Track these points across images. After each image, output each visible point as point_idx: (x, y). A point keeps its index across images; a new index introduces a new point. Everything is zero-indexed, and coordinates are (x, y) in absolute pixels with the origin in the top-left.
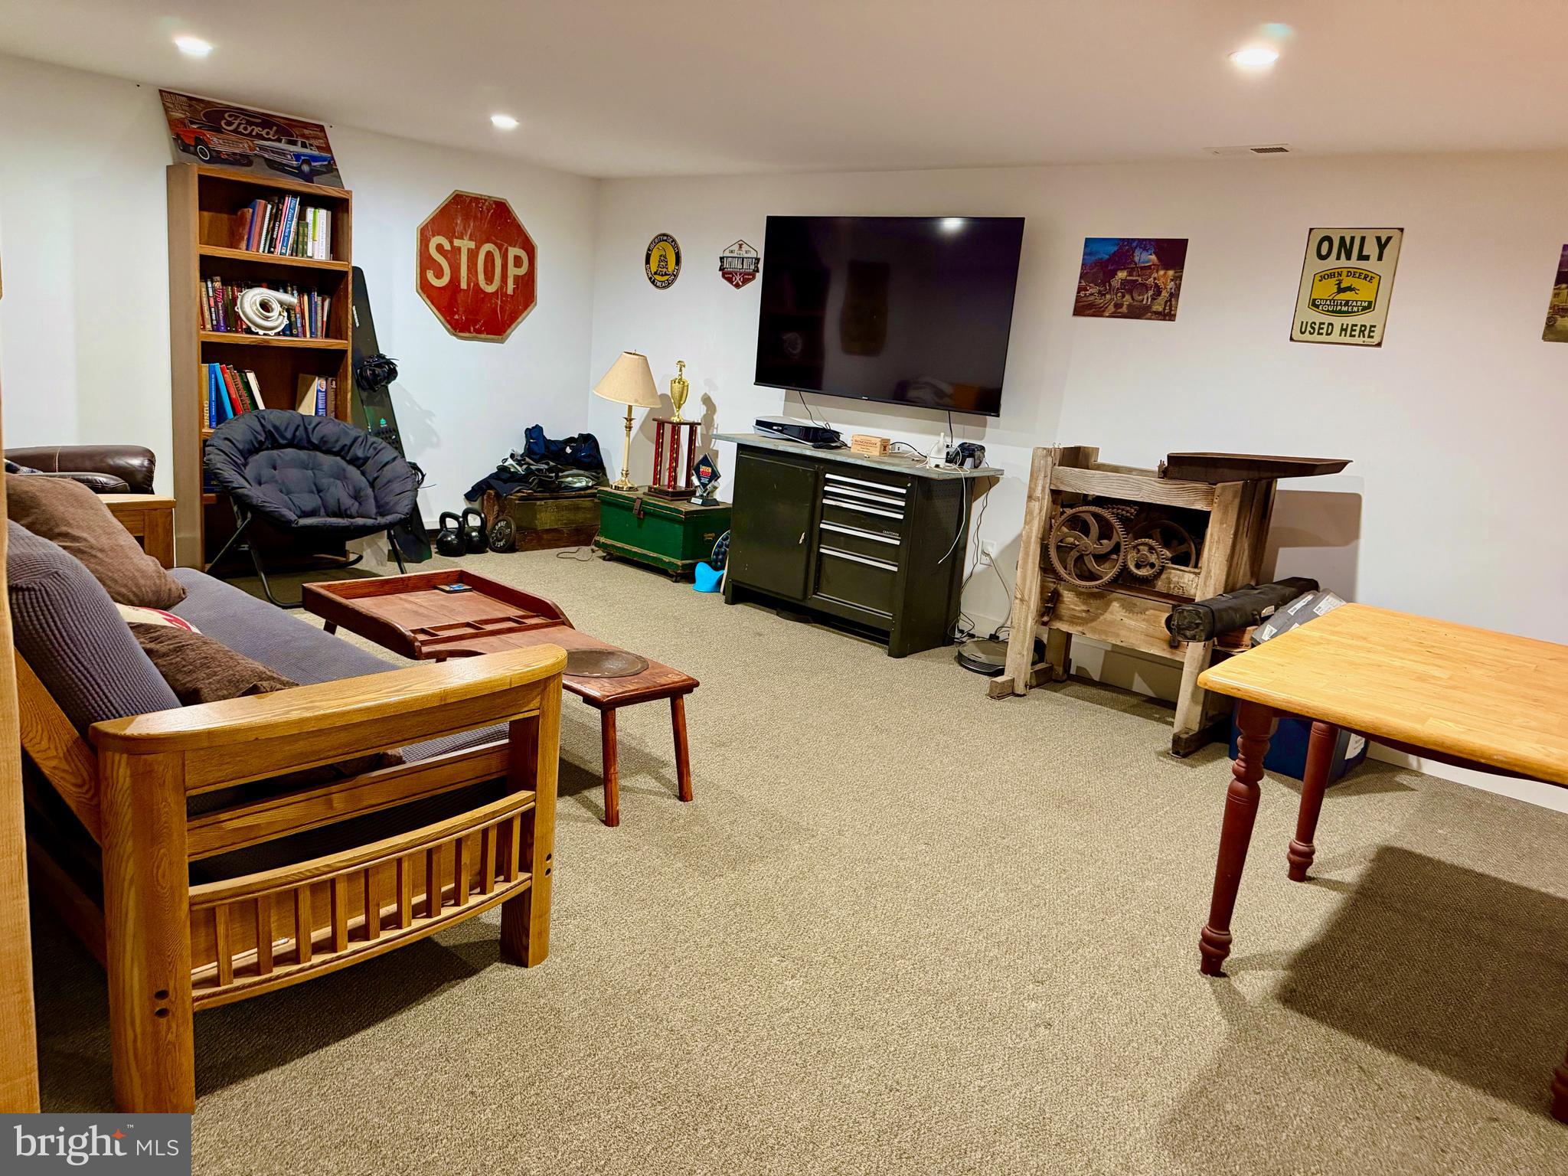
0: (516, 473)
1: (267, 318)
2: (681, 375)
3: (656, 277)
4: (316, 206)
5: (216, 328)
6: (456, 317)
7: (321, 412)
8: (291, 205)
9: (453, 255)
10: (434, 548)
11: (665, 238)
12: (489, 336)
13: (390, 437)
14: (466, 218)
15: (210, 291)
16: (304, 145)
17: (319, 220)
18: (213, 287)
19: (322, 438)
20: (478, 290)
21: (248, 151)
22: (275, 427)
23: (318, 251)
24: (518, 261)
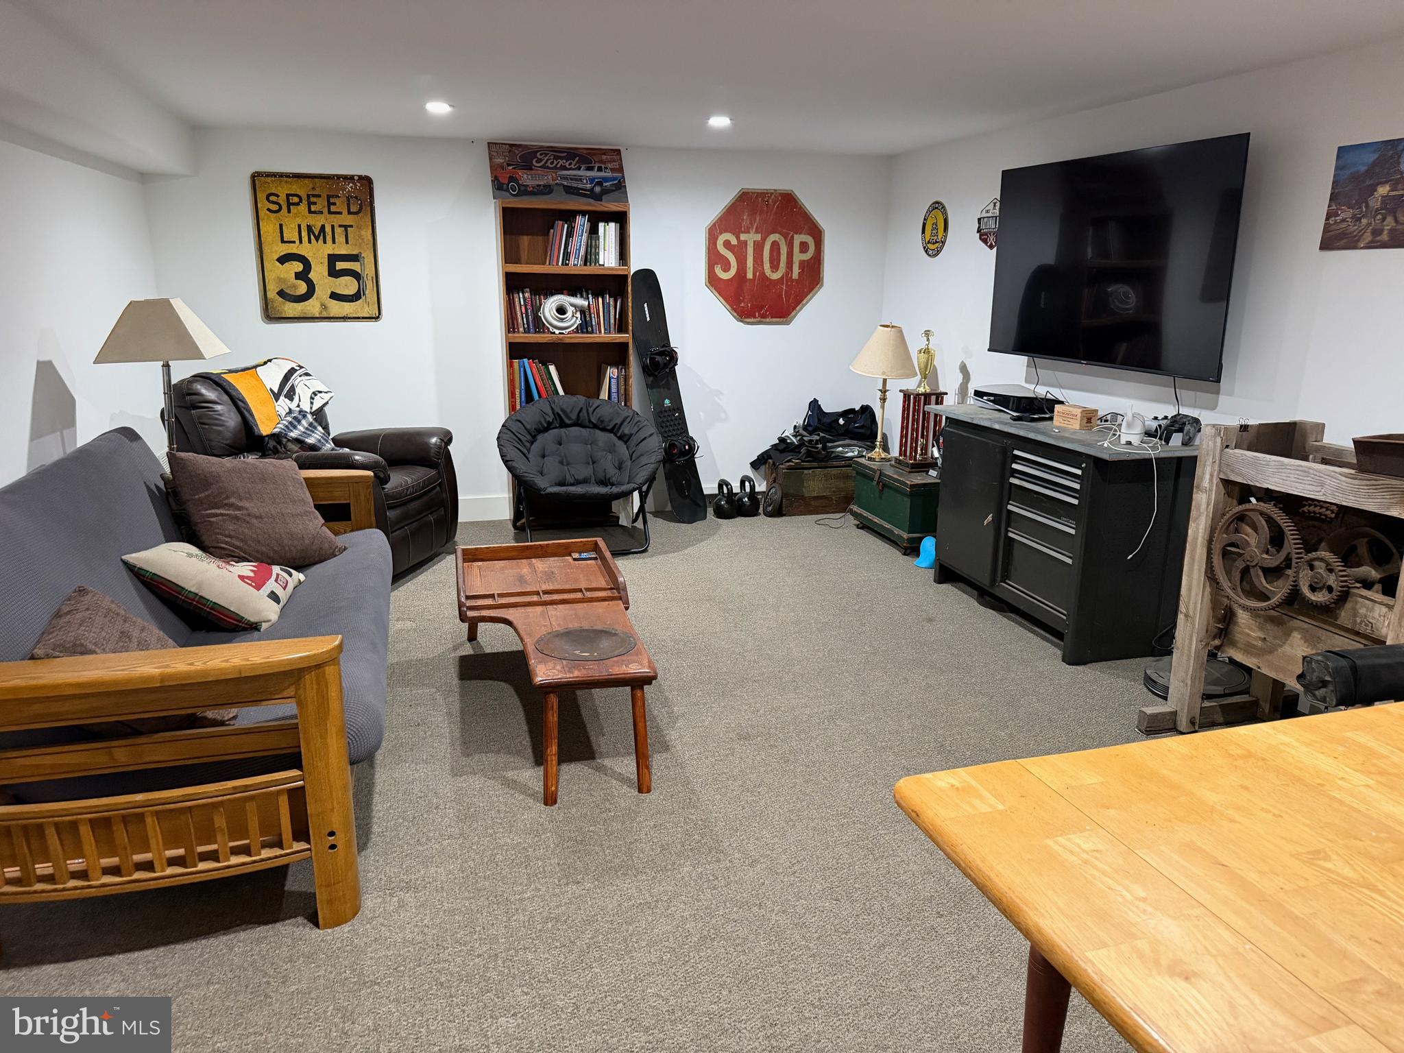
0: (792, 443)
1: (562, 320)
2: (927, 345)
3: (929, 246)
4: (607, 221)
5: (527, 331)
6: (742, 305)
7: (614, 396)
8: (582, 223)
9: (739, 250)
10: (710, 511)
11: (937, 206)
12: (774, 320)
13: (674, 415)
14: (753, 213)
15: (522, 300)
16: (600, 169)
17: (608, 232)
18: (524, 297)
19: (599, 418)
20: (764, 277)
21: (551, 182)
22: (563, 410)
23: (608, 258)
24: (804, 247)
